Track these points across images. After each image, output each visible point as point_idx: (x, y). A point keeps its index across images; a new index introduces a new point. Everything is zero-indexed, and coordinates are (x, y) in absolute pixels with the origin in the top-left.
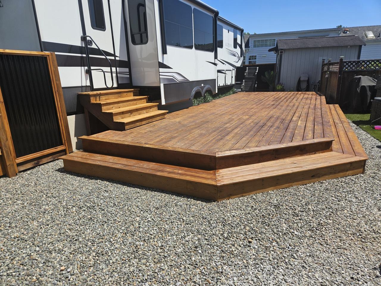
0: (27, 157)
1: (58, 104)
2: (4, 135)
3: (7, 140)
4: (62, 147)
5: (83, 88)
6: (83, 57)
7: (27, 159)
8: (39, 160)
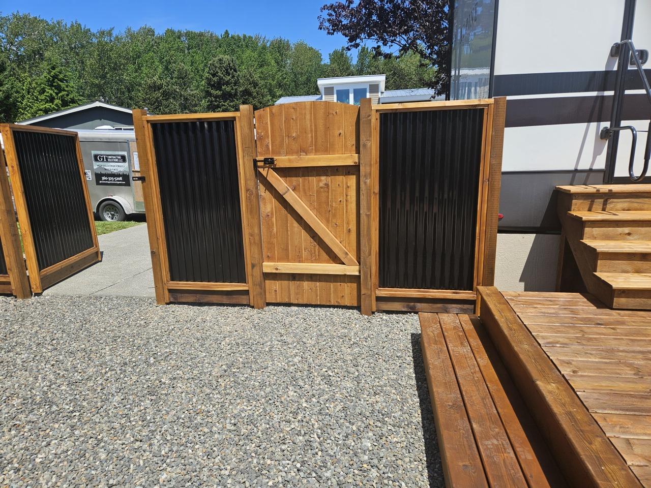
0: (396, 291)
1: (482, 207)
2: (367, 245)
3: (370, 254)
4: (469, 293)
5: (578, 174)
6: (603, 98)
7: (395, 294)
8: (416, 304)
